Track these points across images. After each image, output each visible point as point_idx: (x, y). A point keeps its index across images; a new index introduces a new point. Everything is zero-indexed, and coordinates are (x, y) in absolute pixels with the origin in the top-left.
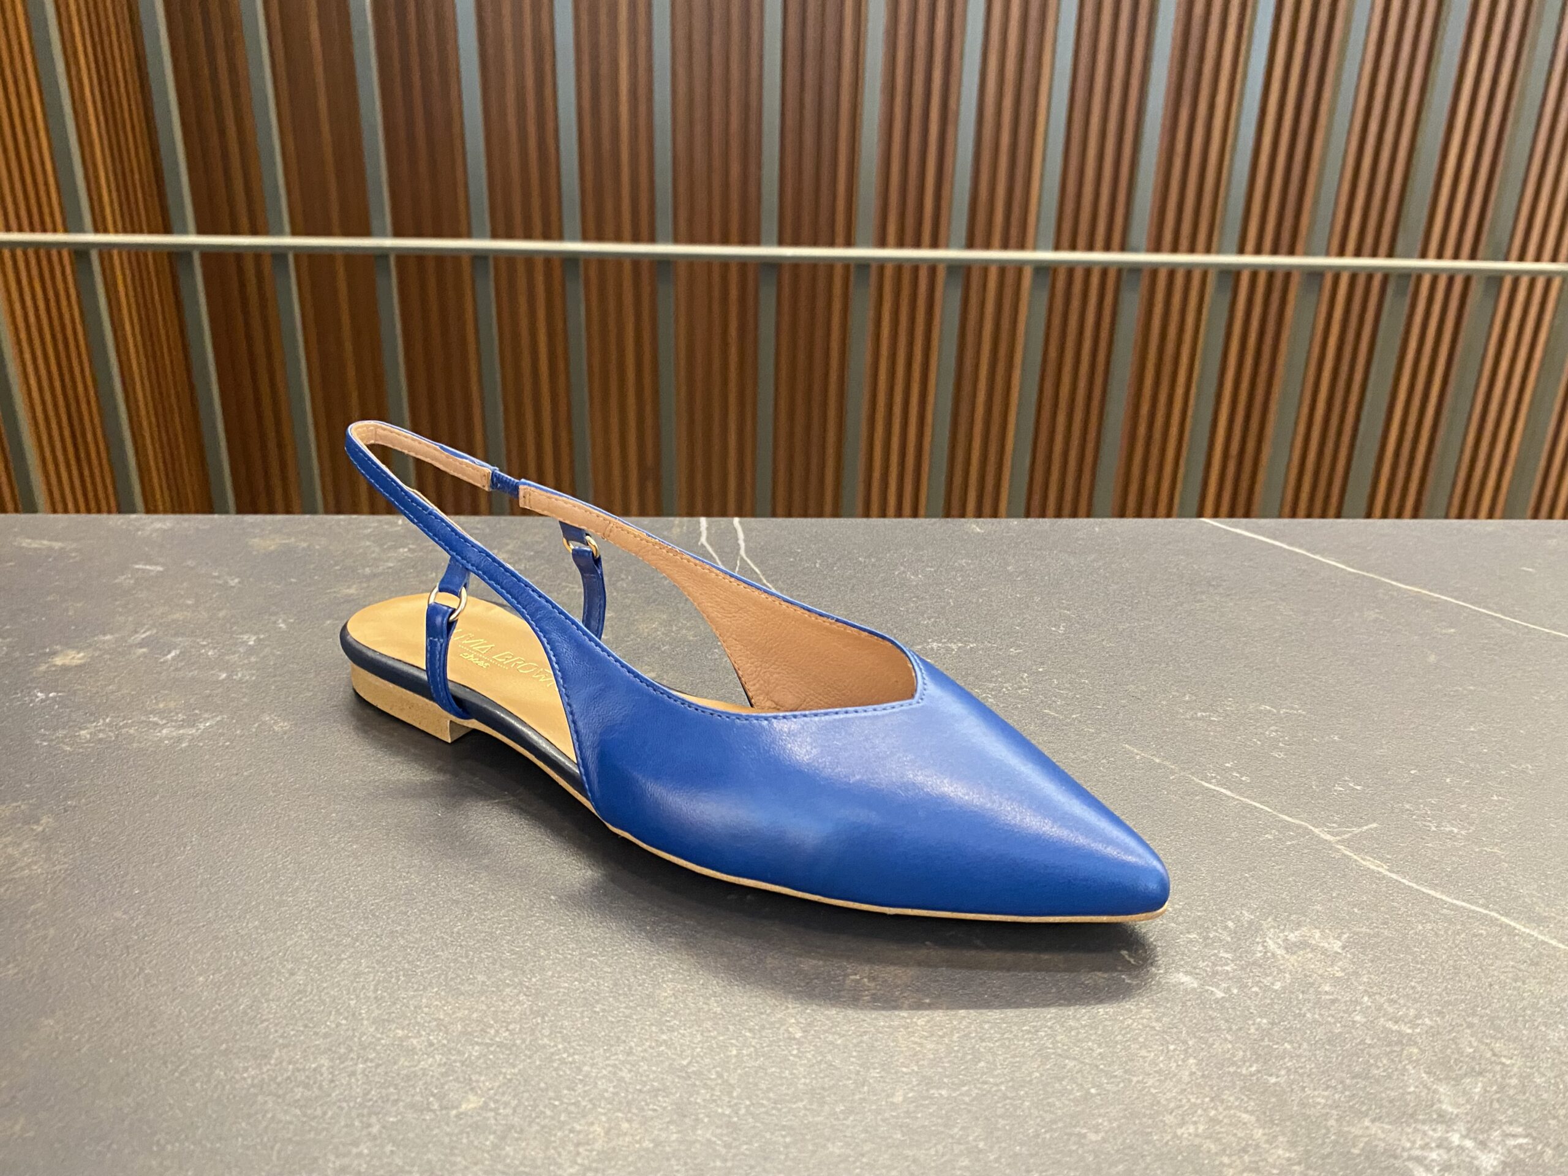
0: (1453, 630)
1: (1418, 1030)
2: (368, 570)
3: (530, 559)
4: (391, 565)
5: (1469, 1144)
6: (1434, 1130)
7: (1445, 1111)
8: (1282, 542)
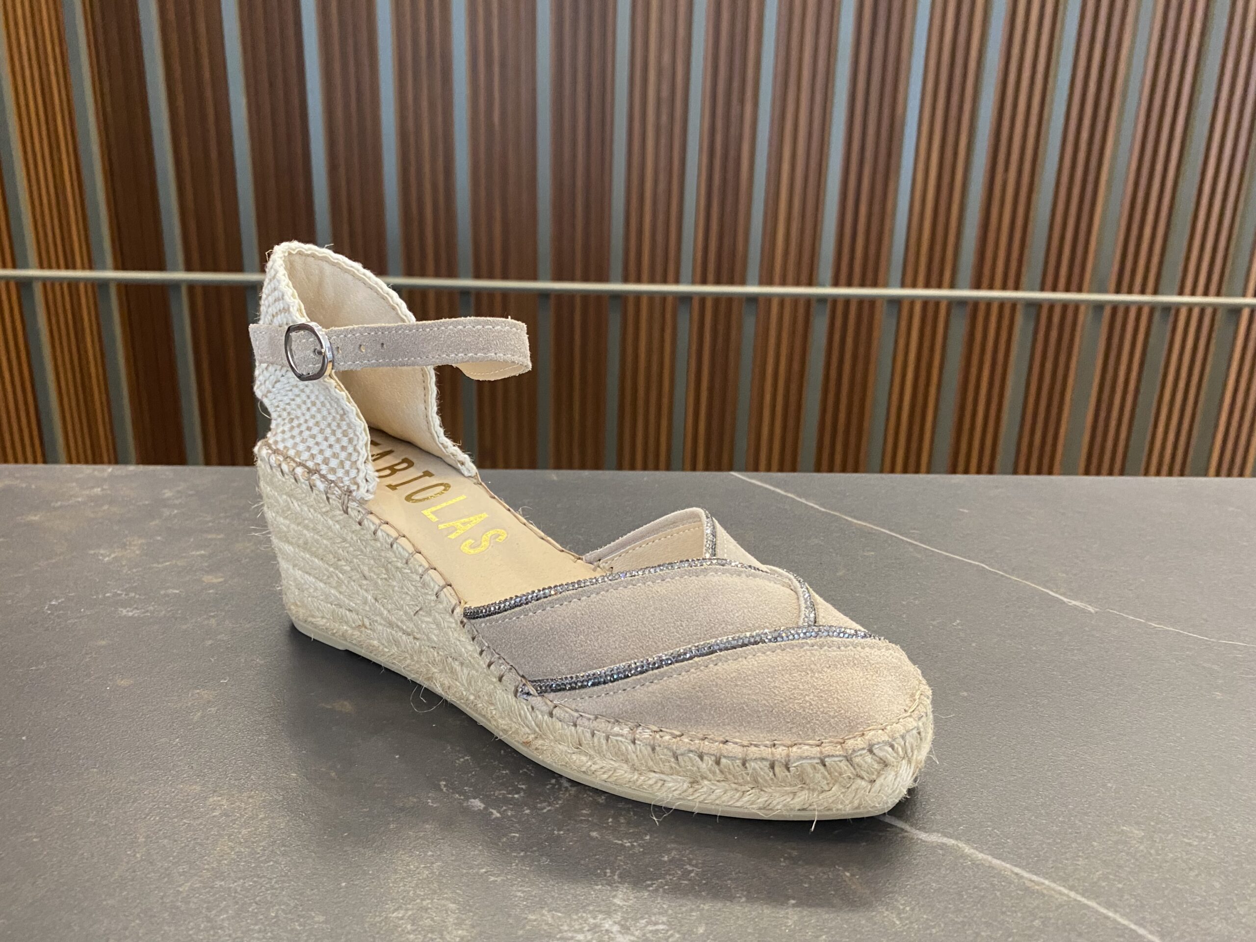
0: (873, 553)
1: (635, 844)
2: (59, 503)
3: (191, 495)
4: (80, 499)
5: (616, 928)
6: (594, 918)
7: (614, 904)
8: (782, 489)
